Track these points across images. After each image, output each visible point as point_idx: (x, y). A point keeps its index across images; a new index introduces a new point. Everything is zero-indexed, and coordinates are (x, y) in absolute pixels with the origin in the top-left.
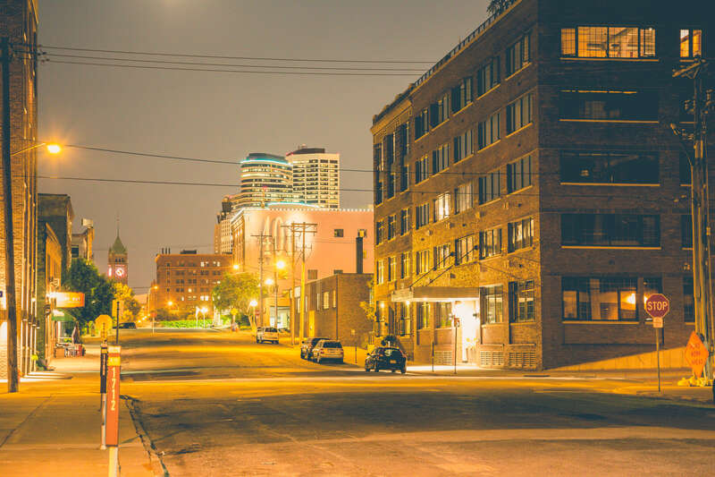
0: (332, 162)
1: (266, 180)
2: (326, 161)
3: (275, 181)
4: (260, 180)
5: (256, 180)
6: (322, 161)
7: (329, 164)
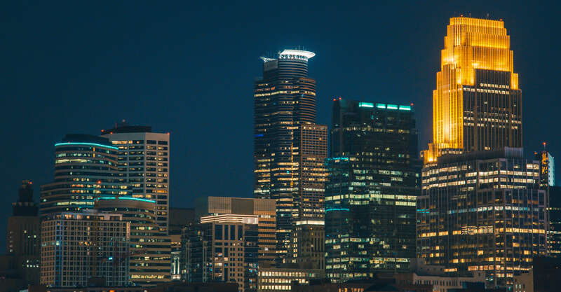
0: (160, 143)
1: (88, 168)
2: (154, 142)
3: (98, 168)
4: (80, 167)
5: (75, 167)
6: (149, 142)
7: (157, 145)
